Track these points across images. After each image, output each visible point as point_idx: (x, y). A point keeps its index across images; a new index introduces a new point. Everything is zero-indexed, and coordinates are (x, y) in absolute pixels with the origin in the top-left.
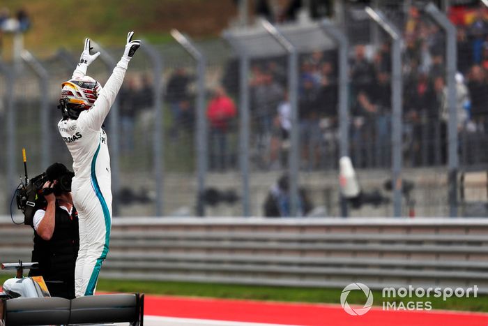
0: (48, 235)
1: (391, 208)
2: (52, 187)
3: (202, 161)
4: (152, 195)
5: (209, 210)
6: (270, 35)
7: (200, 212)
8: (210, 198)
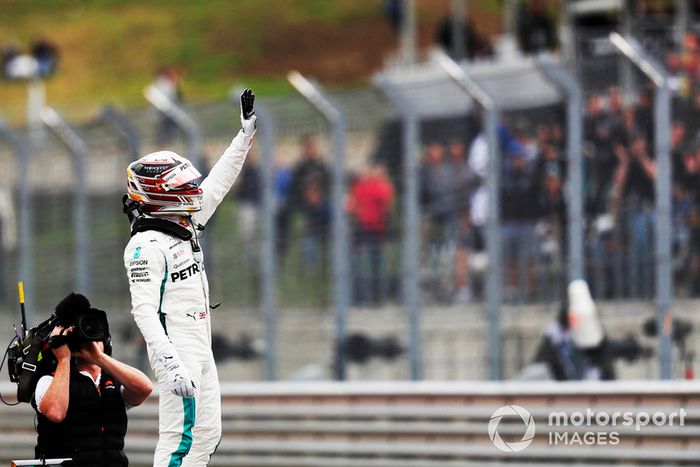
0: (58, 412)
1: (654, 365)
2: (65, 334)
3: (341, 288)
4: (259, 345)
5: (353, 370)
6: (453, 80)
7: (339, 374)
8: (356, 350)
